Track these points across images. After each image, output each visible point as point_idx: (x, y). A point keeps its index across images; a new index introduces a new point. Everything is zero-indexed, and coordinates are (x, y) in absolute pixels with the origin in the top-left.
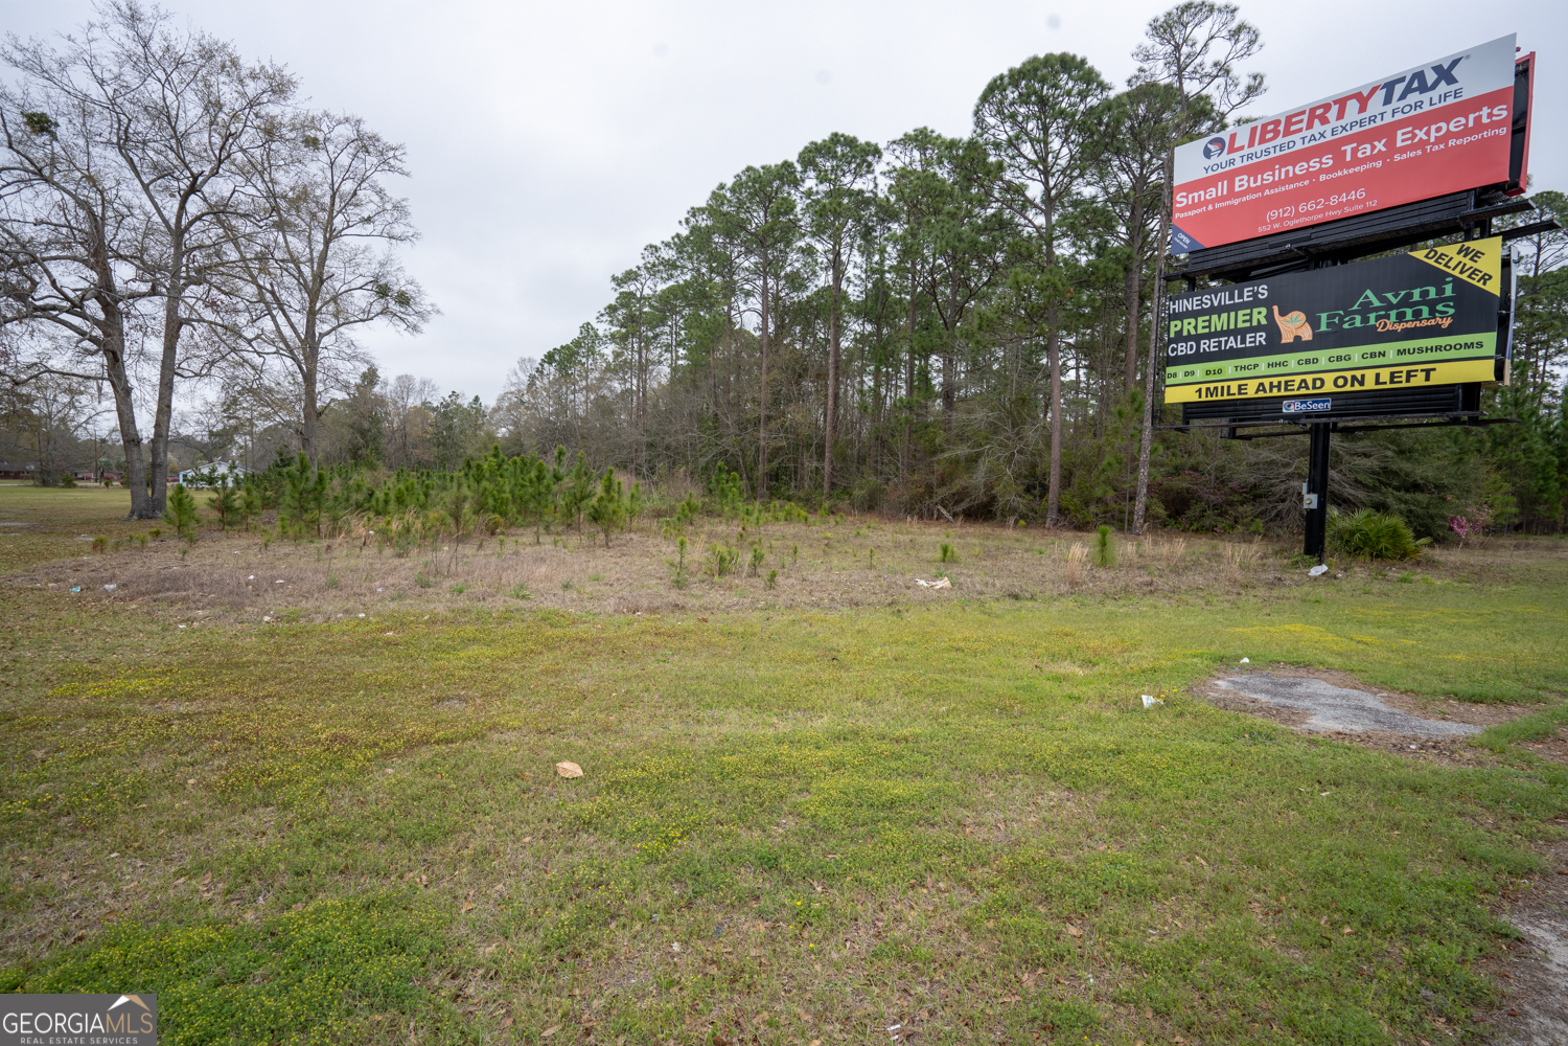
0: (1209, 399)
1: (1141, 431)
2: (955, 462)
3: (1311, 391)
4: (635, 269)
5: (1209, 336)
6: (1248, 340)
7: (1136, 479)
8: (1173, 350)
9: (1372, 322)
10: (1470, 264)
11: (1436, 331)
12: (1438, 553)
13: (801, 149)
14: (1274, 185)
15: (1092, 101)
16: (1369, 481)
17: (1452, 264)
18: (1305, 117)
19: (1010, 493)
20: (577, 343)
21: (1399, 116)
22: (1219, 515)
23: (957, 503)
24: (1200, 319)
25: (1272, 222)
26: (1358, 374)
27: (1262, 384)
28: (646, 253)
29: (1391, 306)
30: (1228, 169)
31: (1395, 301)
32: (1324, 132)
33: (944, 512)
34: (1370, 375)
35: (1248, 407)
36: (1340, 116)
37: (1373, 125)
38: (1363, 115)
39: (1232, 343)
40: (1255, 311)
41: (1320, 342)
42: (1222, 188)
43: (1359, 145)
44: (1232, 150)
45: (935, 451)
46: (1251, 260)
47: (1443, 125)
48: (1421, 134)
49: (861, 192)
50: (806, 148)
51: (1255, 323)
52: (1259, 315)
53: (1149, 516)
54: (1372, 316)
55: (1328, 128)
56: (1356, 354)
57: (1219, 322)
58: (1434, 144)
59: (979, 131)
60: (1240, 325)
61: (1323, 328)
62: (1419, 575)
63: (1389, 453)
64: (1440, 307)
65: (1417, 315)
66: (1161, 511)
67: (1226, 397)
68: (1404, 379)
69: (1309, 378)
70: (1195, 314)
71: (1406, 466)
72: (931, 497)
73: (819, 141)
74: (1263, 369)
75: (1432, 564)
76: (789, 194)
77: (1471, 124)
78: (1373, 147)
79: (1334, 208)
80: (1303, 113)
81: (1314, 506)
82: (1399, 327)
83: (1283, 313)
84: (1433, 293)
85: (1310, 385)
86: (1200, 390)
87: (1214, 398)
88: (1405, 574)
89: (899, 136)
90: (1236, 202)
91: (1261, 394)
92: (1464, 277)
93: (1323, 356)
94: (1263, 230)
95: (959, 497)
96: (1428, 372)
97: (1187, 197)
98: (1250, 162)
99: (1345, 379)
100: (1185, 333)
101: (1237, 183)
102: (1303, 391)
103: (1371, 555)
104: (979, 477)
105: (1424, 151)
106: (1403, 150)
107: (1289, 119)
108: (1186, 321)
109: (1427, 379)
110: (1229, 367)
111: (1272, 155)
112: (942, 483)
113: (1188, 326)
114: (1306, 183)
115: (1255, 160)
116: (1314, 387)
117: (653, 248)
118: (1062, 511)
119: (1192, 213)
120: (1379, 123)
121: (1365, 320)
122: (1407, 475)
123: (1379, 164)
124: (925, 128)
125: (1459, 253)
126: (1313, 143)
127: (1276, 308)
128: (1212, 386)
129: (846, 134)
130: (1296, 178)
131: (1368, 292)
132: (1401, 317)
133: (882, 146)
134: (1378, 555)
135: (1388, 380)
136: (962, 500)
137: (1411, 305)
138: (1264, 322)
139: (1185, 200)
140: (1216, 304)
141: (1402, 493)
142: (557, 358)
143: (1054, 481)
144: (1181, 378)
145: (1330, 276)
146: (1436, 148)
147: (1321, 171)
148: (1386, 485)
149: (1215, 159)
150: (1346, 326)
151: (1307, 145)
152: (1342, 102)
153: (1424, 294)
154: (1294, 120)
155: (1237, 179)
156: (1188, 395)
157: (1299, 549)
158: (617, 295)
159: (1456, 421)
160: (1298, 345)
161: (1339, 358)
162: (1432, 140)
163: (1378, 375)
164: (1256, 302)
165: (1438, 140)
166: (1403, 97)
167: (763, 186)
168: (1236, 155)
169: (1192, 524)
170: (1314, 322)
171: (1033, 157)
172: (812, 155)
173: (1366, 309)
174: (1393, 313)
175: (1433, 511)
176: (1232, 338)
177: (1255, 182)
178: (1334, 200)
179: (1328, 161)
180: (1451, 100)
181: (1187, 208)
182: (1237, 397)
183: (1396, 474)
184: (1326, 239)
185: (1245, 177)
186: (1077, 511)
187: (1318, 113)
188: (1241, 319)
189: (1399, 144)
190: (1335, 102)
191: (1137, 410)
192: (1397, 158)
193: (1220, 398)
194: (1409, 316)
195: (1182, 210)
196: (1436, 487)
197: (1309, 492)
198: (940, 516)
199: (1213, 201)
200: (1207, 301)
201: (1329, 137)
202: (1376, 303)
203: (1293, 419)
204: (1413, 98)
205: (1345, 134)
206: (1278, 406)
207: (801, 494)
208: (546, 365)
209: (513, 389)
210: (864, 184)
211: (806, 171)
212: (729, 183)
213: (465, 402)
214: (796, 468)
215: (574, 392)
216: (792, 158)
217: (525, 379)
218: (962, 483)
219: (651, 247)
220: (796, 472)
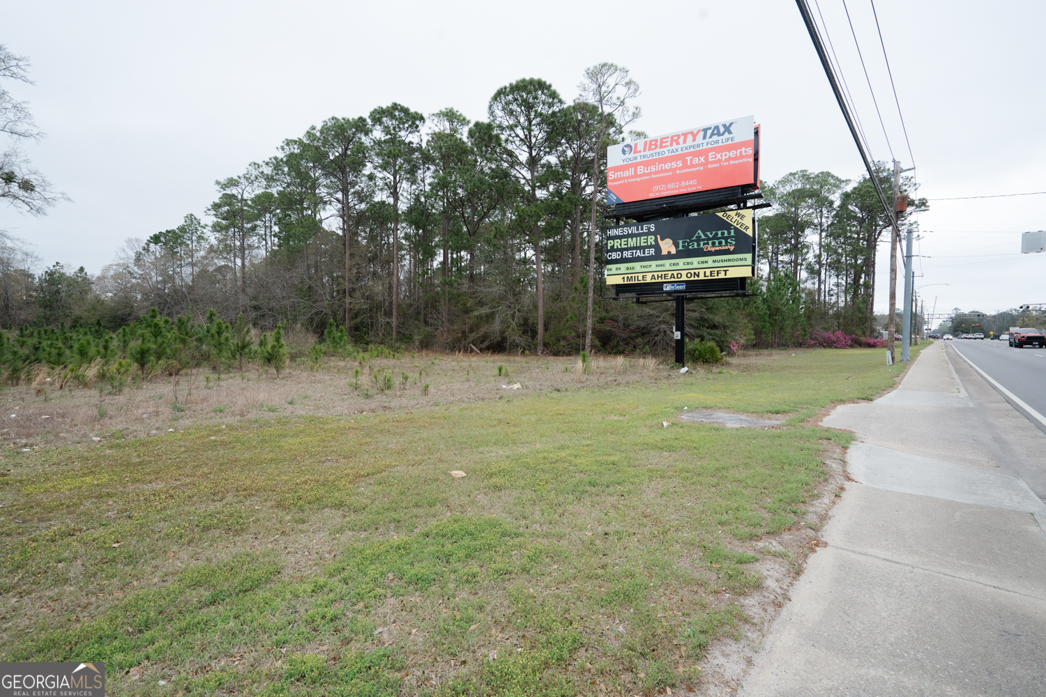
0: (629, 282)
1: (586, 299)
2: (480, 317)
3: (676, 280)
4: (236, 178)
5: (627, 249)
6: (646, 252)
7: (586, 326)
8: (610, 256)
9: (702, 246)
10: (740, 221)
11: (727, 252)
12: (729, 359)
13: (372, 109)
14: (656, 173)
15: (556, 109)
16: (696, 325)
17: (733, 220)
18: (669, 140)
19: (514, 336)
20: (182, 229)
21: (709, 146)
22: (625, 344)
23: (482, 342)
24: (623, 240)
25: (656, 192)
26: (697, 271)
27: (653, 275)
28: (250, 168)
29: (709, 239)
30: (634, 161)
31: (711, 236)
32: (678, 148)
33: (474, 348)
34: (702, 272)
35: (648, 287)
36: (685, 142)
37: (699, 149)
38: (694, 143)
39: (639, 254)
40: (649, 237)
41: (679, 255)
42: (631, 171)
43: (693, 158)
44: (635, 152)
45: (467, 311)
46: (647, 211)
47: (727, 153)
48: (719, 156)
49: (411, 143)
50: (375, 110)
51: (649, 244)
52: (651, 240)
53: (593, 347)
54: (702, 243)
55: (679, 147)
56: (695, 261)
57: (632, 242)
58: (724, 162)
59: (491, 118)
60: (642, 244)
61: (681, 248)
62: (724, 369)
63: (704, 310)
64: (729, 241)
65: (720, 243)
66: (597, 343)
67: (637, 282)
68: (716, 274)
69: (675, 273)
70: (620, 237)
71: (711, 316)
72: (465, 340)
73: (384, 107)
74: (654, 268)
75: (728, 364)
76: (360, 138)
77: (738, 155)
78: (699, 160)
79: (683, 188)
80: (668, 138)
81: (679, 338)
82: (713, 249)
83: (662, 239)
84: (726, 235)
85: (676, 277)
86: (624, 278)
87: (631, 282)
88: (720, 370)
89: (437, 111)
90: (638, 179)
91: (653, 281)
92: (738, 227)
93: (681, 261)
94: (652, 196)
95: (484, 338)
96: (726, 271)
97: (614, 174)
98: (644, 159)
99: (691, 274)
100: (615, 247)
101: (639, 170)
102: (673, 280)
103: (703, 361)
104: (496, 326)
105: (720, 164)
106: (712, 163)
107: (662, 139)
108: (616, 241)
109: (725, 275)
110: (637, 266)
111: (654, 157)
112: (471, 330)
113: (617, 243)
114: (671, 173)
115: (647, 159)
116: (678, 278)
117: (256, 165)
118: (546, 345)
119: (617, 183)
120: (701, 148)
121: (699, 245)
122: (711, 320)
123: (702, 168)
124: (452, 108)
125: (736, 215)
126: (673, 154)
127: (659, 236)
128: (630, 276)
129: (402, 104)
130: (666, 171)
131: (699, 231)
132: (714, 244)
133: (425, 116)
134: (706, 361)
135: (709, 275)
136: (485, 341)
137: (718, 239)
138: (653, 243)
139: (613, 176)
140: (630, 232)
141: (710, 330)
142: (163, 239)
143: (540, 328)
144: (614, 271)
145: (681, 222)
146: (725, 164)
147: (677, 168)
148: (703, 326)
149: (627, 156)
150: (690, 247)
151: (670, 154)
152: (685, 135)
153: (723, 234)
154: (664, 140)
155: (639, 167)
156: (618, 280)
157: (673, 360)
158: (220, 195)
159: (737, 295)
160: (670, 256)
161: (688, 263)
162: (723, 160)
163: (705, 272)
164: (649, 233)
165: (726, 160)
166: (711, 137)
167: (344, 131)
168: (638, 155)
169: (613, 350)
170: (677, 245)
171: (523, 137)
172: (378, 115)
173: (699, 240)
174: (710, 242)
175: (723, 339)
176: (638, 251)
177: (647, 170)
178: (683, 184)
179: (680, 164)
180: (730, 142)
181: (614, 180)
182: (642, 282)
183: (706, 320)
184: (681, 203)
185: (642, 167)
186: (554, 345)
187: (675, 139)
188: (642, 241)
189: (710, 160)
190: (683, 134)
191: (584, 287)
192: (710, 166)
193: (633, 282)
194: (717, 244)
195: (612, 181)
196: (724, 327)
197: (676, 331)
198: (472, 351)
199: (627, 178)
200: (626, 231)
201: (680, 152)
202: (703, 237)
203: (669, 293)
204: (715, 138)
205: (687, 151)
206: (661, 287)
207: (378, 340)
208: (152, 245)
209: (121, 262)
210: (413, 138)
211: (374, 125)
212: (319, 127)
213: (70, 271)
214: (372, 323)
215: (181, 266)
216: (366, 115)
217: (133, 255)
218: (485, 330)
219: (255, 164)
220: (372, 326)
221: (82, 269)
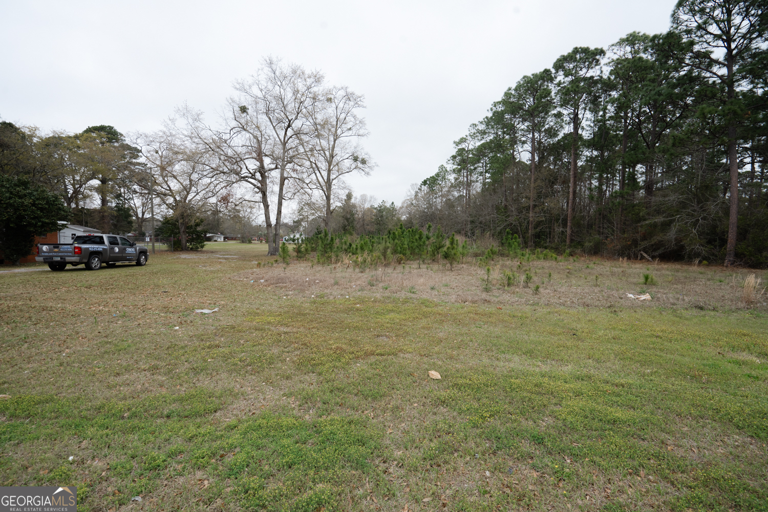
2: (655, 225)
4: (465, 137)
13: (555, 60)
19: (695, 244)
20: (438, 175)
23: (655, 250)
28: (471, 128)
33: (645, 255)
45: (639, 220)
49: (592, 77)
50: (558, 59)
59: (675, 25)
72: (636, 247)
73: (566, 54)
76: (548, 86)
95: (656, 247)
104: (672, 234)
112: (645, 238)
118: (738, 255)
124: (634, 32)
129: (583, 46)
133: (605, 49)
136: (659, 249)
142: (428, 182)
143: (731, 236)
158: (456, 150)
167: (533, 84)
171: (718, 32)
172: (561, 63)
186: (751, 255)
198: (642, 258)
207: (553, 245)
208: (423, 186)
209: (408, 198)
210: (594, 73)
211: (557, 72)
212: (514, 87)
213: (388, 205)
214: (550, 232)
215: (436, 198)
216: (550, 66)
217: (414, 193)
218: (659, 238)
219: (473, 125)
220: (550, 234)
221: (393, 203)
